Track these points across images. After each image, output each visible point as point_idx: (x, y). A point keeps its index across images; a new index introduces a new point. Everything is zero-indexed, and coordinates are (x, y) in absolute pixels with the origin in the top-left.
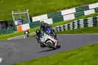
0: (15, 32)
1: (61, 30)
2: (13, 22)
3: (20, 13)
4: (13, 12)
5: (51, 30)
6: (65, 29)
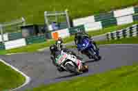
0: (49, 40)
1: (113, 38)
2: (45, 26)
3: (56, 14)
4: (46, 12)
5: (90, 42)
6: (119, 37)
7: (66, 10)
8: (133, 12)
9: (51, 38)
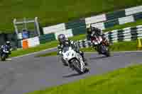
1: (84, 46)
7: (36, 18)
8: (105, 19)
9: (21, 47)
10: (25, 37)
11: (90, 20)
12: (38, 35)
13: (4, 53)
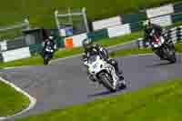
1: (145, 46)
10: (70, 33)
11: (152, 13)
12: (85, 32)
13: (47, 52)
